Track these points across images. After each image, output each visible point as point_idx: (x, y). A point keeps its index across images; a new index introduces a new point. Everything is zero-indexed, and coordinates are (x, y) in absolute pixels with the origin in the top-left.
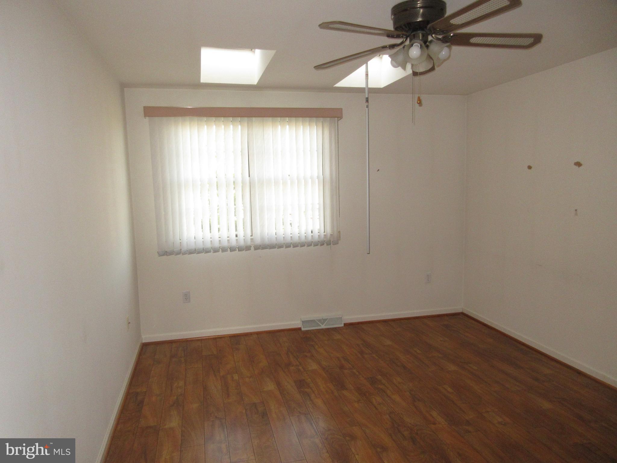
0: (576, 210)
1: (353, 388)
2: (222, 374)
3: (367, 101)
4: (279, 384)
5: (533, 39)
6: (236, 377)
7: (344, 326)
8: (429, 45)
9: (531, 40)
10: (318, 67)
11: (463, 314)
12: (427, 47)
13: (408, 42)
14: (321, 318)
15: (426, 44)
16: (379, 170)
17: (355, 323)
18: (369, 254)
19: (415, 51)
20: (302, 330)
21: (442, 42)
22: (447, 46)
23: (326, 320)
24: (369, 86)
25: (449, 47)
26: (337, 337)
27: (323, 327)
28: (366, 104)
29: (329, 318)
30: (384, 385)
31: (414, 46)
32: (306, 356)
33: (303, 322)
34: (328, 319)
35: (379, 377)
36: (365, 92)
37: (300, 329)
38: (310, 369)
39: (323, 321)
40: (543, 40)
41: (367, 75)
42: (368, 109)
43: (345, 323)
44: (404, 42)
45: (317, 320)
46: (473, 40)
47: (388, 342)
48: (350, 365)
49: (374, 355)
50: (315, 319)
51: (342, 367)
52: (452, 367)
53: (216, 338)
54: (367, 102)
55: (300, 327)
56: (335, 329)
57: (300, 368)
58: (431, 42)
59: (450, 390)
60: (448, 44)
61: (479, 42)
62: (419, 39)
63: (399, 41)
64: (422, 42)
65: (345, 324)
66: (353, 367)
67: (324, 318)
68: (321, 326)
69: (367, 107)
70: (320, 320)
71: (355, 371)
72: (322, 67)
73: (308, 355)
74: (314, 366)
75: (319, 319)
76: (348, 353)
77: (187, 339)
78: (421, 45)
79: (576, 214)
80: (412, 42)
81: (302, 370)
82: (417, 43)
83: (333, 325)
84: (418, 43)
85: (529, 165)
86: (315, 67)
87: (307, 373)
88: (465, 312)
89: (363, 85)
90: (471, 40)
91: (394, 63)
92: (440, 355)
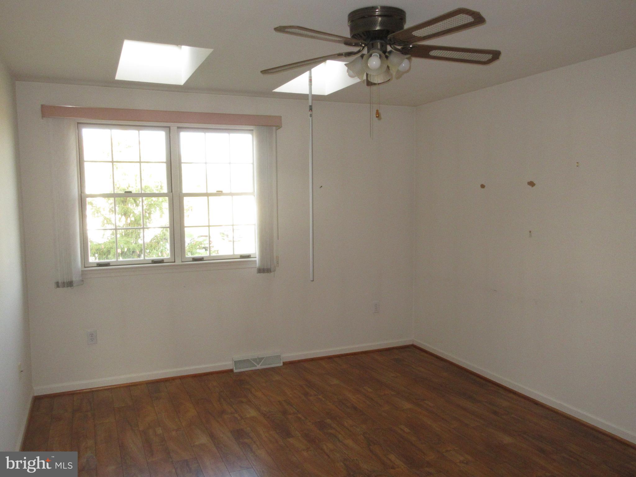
0: (530, 232)
1: (300, 435)
2: (141, 429)
3: (311, 109)
4: (212, 436)
5: (491, 55)
6: (159, 431)
7: (283, 365)
8: (388, 55)
9: (490, 56)
10: (264, 72)
11: (413, 347)
12: (387, 57)
13: (365, 51)
14: (257, 357)
15: (385, 55)
16: (322, 186)
17: (295, 361)
18: (313, 281)
19: (375, 62)
20: (235, 372)
21: (401, 53)
22: (407, 58)
23: (262, 358)
24: (313, 93)
25: (409, 59)
26: (277, 378)
27: (259, 367)
28: (310, 113)
29: (266, 356)
30: (334, 429)
31: (373, 56)
32: (242, 402)
33: (236, 362)
34: (264, 357)
35: (329, 421)
36: (308, 99)
37: (232, 371)
38: (248, 416)
39: (259, 360)
40: (501, 57)
41: (310, 80)
42: (312, 119)
43: (284, 361)
44: (362, 50)
45: (251, 359)
46: (433, 53)
47: (336, 382)
48: (294, 410)
49: (320, 397)
50: (249, 358)
51: (285, 413)
52: (407, 405)
53: (129, 386)
54: (311, 111)
55: (232, 368)
56: (273, 369)
57: (236, 415)
58: (390, 52)
59: (407, 430)
60: (408, 56)
61: (438, 55)
62: (378, 49)
63: (356, 49)
64: (381, 53)
65: (283, 363)
66: (298, 411)
67: (259, 357)
68: (256, 366)
69: (311, 116)
70: (255, 360)
71: (299, 415)
72: (269, 71)
73: (244, 400)
74: (252, 413)
75: (254, 358)
76: (291, 396)
77: (92, 389)
78: (380, 55)
79: (531, 236)
80: (371, 52)
81: (239, 418)
82: (375, 53)
83: (270, 364)
84: (378, 53)
85: (482, 184)
86: (262, 72)
87: (245, 421)
88: (415, 344)
89: (306, 91)
90: (431, 52)
91: (351, 72)
92: (393, 393)
